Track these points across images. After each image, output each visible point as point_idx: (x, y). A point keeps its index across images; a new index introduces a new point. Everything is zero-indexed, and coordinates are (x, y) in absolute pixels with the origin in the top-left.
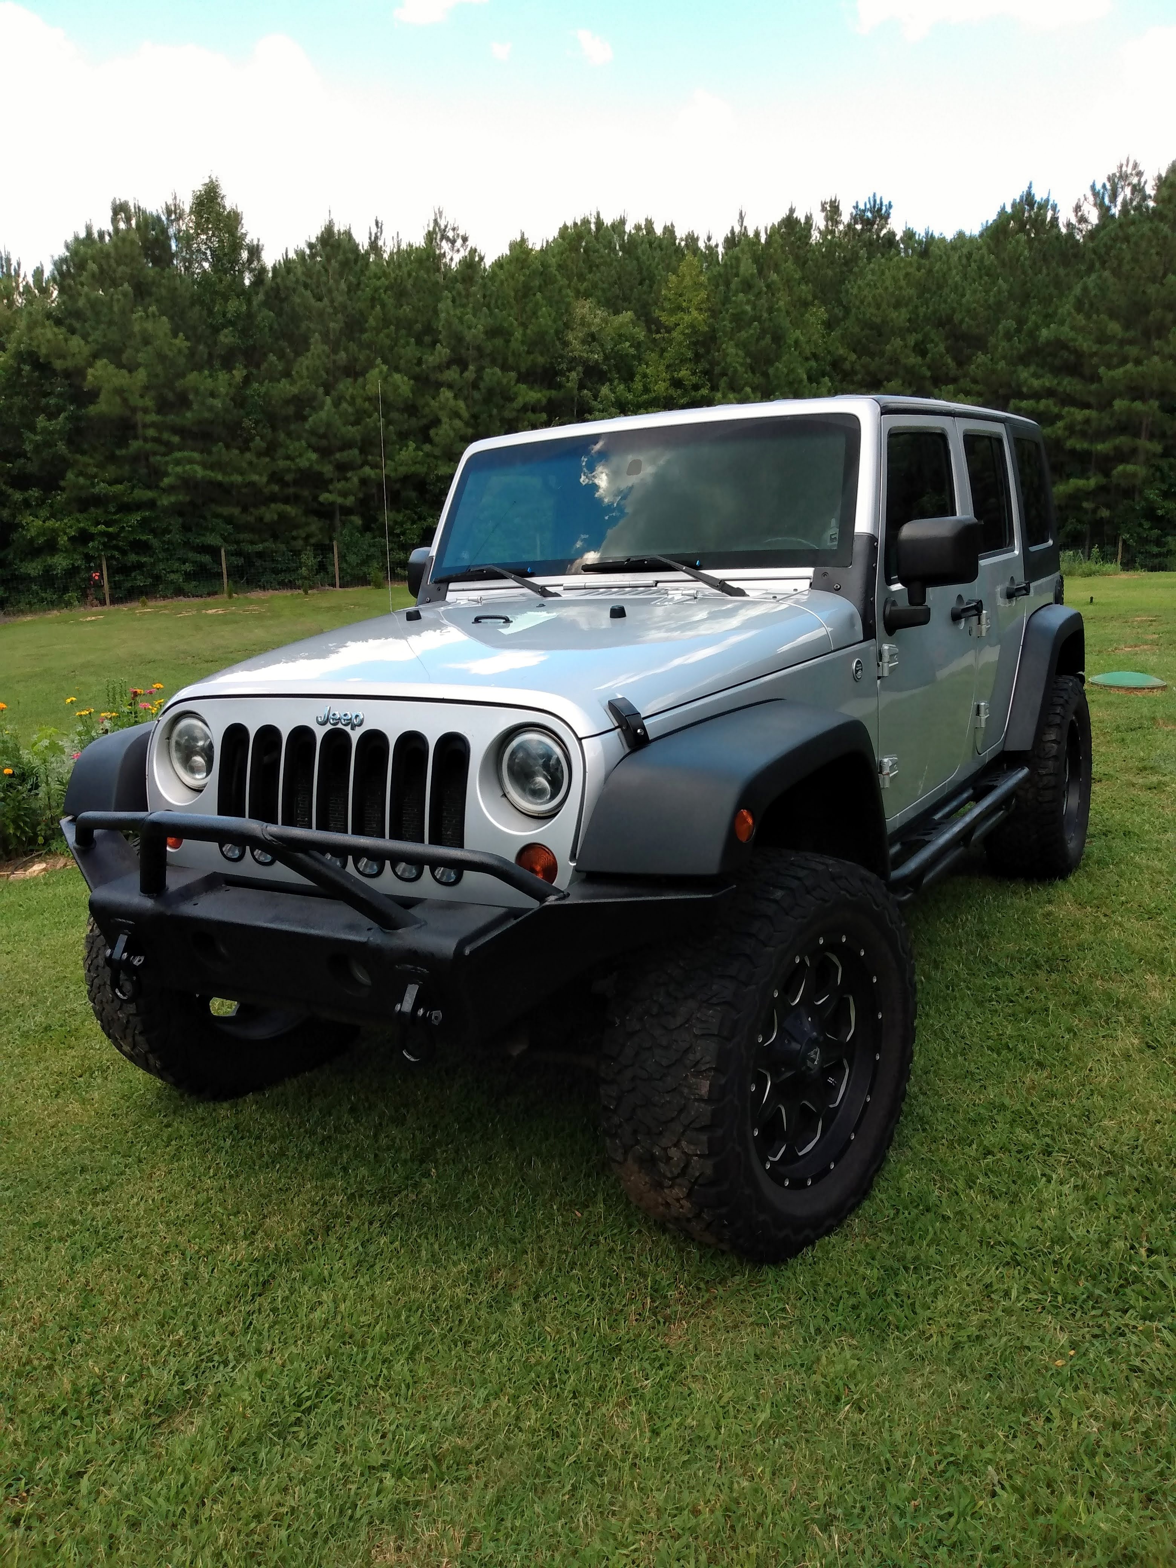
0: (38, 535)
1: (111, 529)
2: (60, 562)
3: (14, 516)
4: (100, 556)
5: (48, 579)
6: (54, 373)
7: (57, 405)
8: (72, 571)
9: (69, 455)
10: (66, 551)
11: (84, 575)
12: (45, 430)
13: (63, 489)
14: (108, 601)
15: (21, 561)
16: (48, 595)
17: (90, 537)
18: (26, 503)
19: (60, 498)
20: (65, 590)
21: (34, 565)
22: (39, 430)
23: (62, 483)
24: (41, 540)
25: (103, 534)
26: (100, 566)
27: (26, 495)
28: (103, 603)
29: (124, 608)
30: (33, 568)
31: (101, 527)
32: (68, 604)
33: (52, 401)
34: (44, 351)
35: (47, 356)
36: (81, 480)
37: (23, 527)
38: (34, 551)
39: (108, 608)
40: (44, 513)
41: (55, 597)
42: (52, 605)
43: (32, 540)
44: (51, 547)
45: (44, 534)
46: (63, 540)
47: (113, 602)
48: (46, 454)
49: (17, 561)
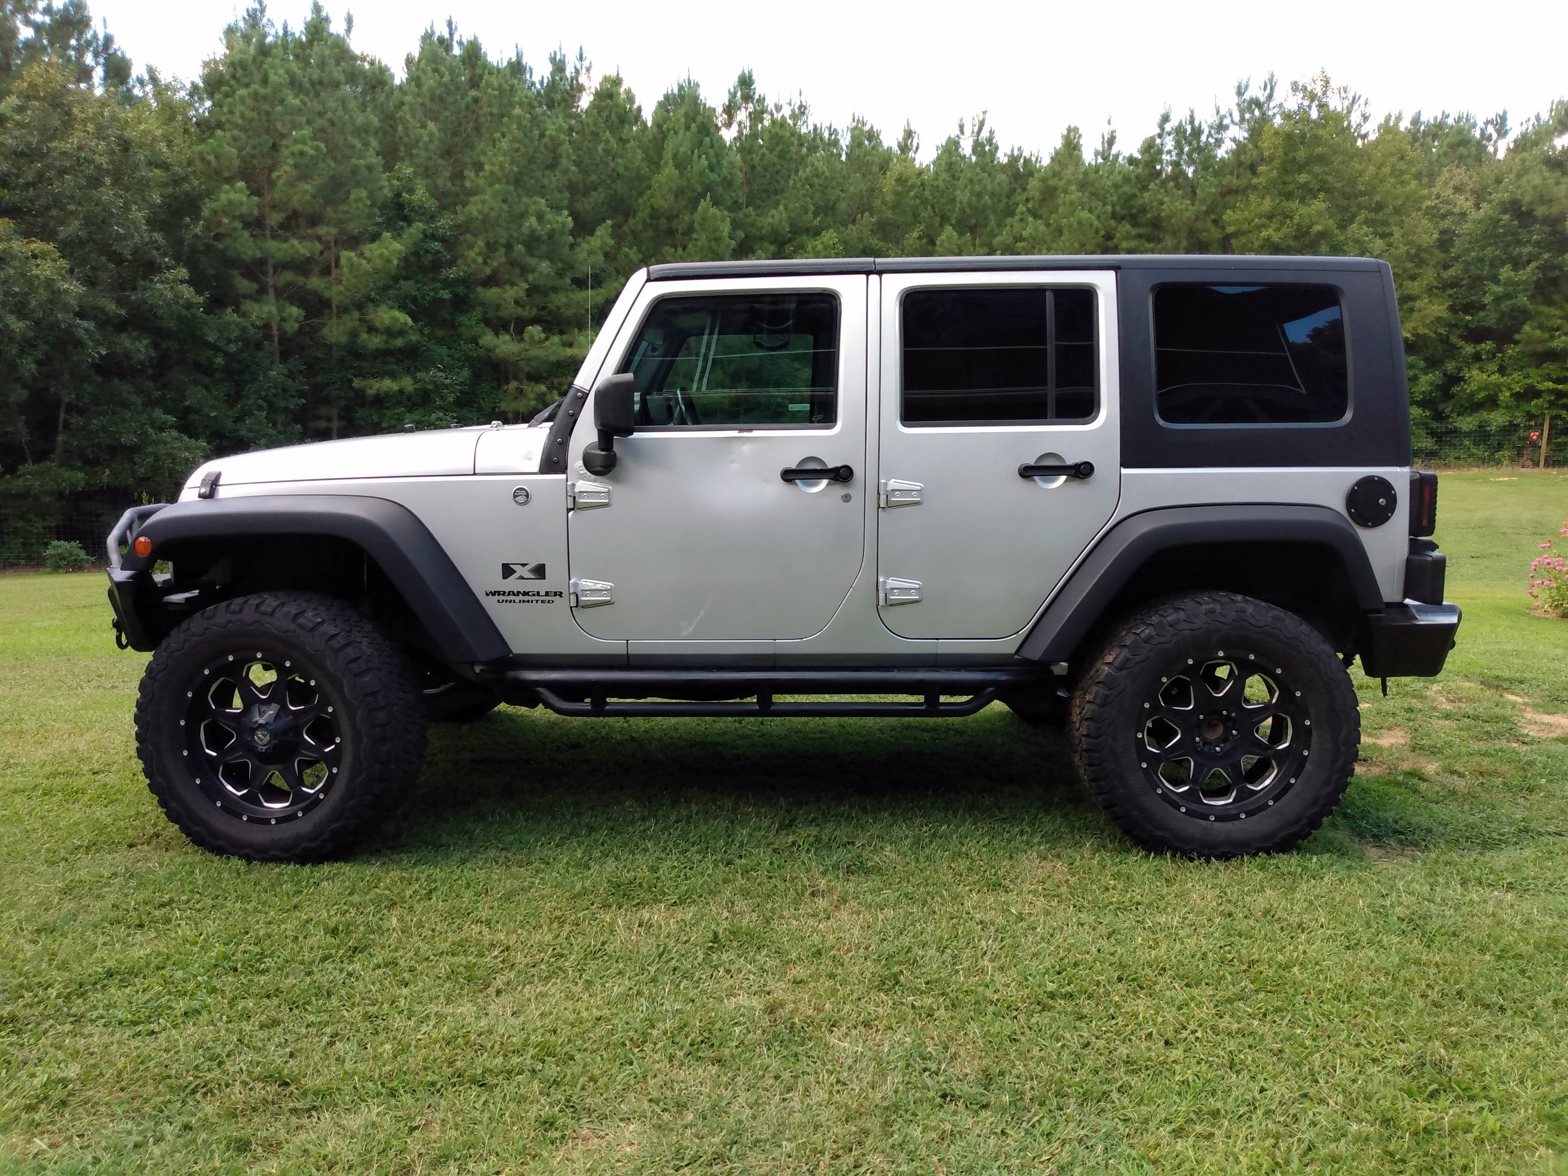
0: (1480, 389)
1: (1560, 387)
2: (1497, 419)
3: (1460, 369)
4: (1543, 415)
5: (1482, 435)
6: (1535, 220)
7: (1530, 254)
8: (1511, 429)
9: (1531, 307)
10: (1507, 407)
11: (1521, 433)
12: (1510, 282)
13: (1516, 343)
14: (1542, 463)
15: (1459, 414)
16: (1480, 451)
17: (1537, 394)
18: (1477, 357)
19: (1511, 351)
20: (1500, 446)
21: (1469, 419)
22: (1502, 282)
23: (1517, 337)
24: (1482, 394)
25: (1550, 391)
26: (1542, 425)
27: (1478, 348)
28: (1536, 464)
29: (1554, 471)
30: (1467, 423)
31: (1550, 385)
32: (1498, 463)
33: (1526, 250)
34: (1527, 199)
35: (1531, 203)
36: (1538, 333)
37: (1465, 381)
38: (1474, 406)
39: (1541, 469)
40: (1493, 367)
41: (1487, 454)
42: (1483, 462)
43: (1472, 394)
44: (1491, 402)
45: (1486, 388)
46: (1505, 396)
47: (1547, 464)
48: (1505, 306)
49: (1454, 415)
